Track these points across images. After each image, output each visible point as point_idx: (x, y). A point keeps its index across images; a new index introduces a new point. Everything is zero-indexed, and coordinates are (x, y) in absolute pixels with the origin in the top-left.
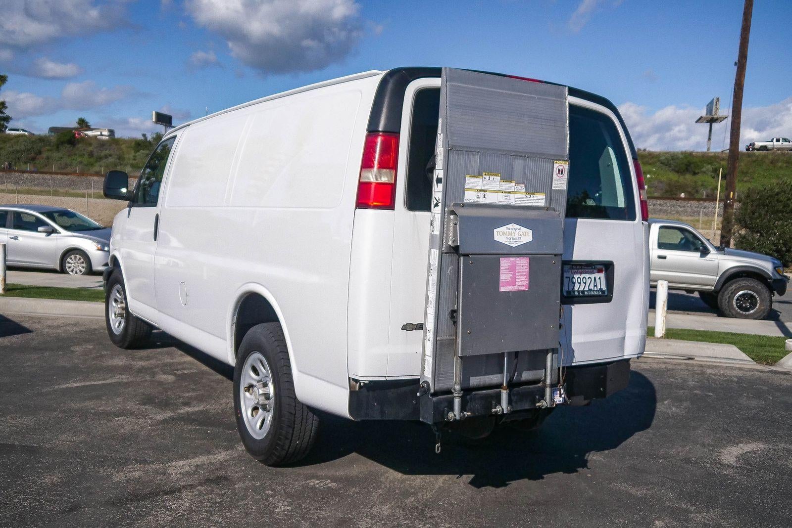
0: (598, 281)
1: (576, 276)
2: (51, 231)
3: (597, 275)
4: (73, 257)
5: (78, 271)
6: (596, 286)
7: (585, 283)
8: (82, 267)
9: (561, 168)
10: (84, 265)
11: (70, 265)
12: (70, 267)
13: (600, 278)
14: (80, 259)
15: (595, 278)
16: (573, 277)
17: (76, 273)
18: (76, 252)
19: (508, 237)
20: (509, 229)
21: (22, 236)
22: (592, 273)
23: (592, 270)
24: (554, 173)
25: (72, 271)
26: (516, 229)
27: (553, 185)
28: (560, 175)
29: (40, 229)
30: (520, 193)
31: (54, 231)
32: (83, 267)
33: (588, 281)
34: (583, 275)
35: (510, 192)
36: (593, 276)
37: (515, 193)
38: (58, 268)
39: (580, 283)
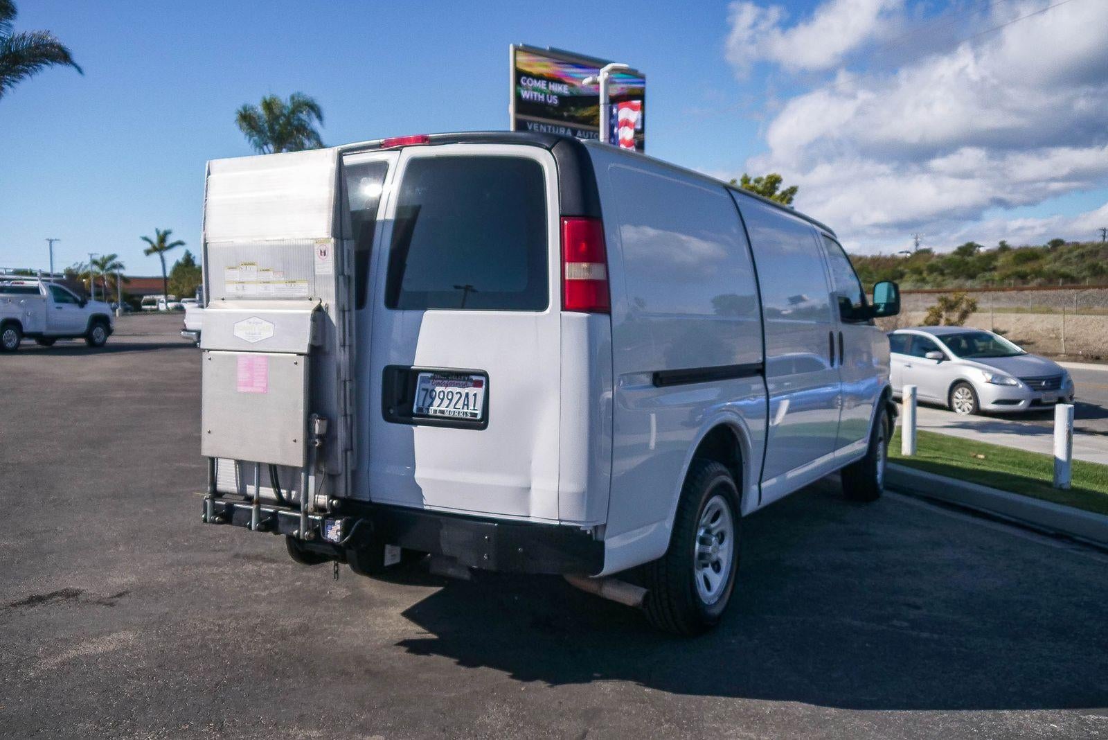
0: (471, 398)
1: (438, 389)
2: (941, 357)
3: (472, 390)
4: (960, 390)
5: (966, 409)
6: (467, 405)
7: (451, 400)
8: (968, 405)
9: (323, 248)
10: (972, 401)
11: (958, 401)
12: (958, 403)
13: (475, 395)
14: (968, 393)
15: (467, 395)
16: (433, 390)
17: (964, 411)
18: (964, 384)
19: (248, 332)
20: (250, 323)
21: (917, 364)
22: (463, 386)
23: (464, 382)
24: (316, 255)
25: (960, 408)
26: (257, 323)
27: (316, 270)
28: (323, 257)
29: (929, 355)
30: (279, 282)
31: (945, 358)
32: (971, 404)
33: (456, 397)
34: (450, 389)
35: (268, 282)
36: (464, 391)
37: (274, 282)
38: (946, 404)
39: (442, 400)
